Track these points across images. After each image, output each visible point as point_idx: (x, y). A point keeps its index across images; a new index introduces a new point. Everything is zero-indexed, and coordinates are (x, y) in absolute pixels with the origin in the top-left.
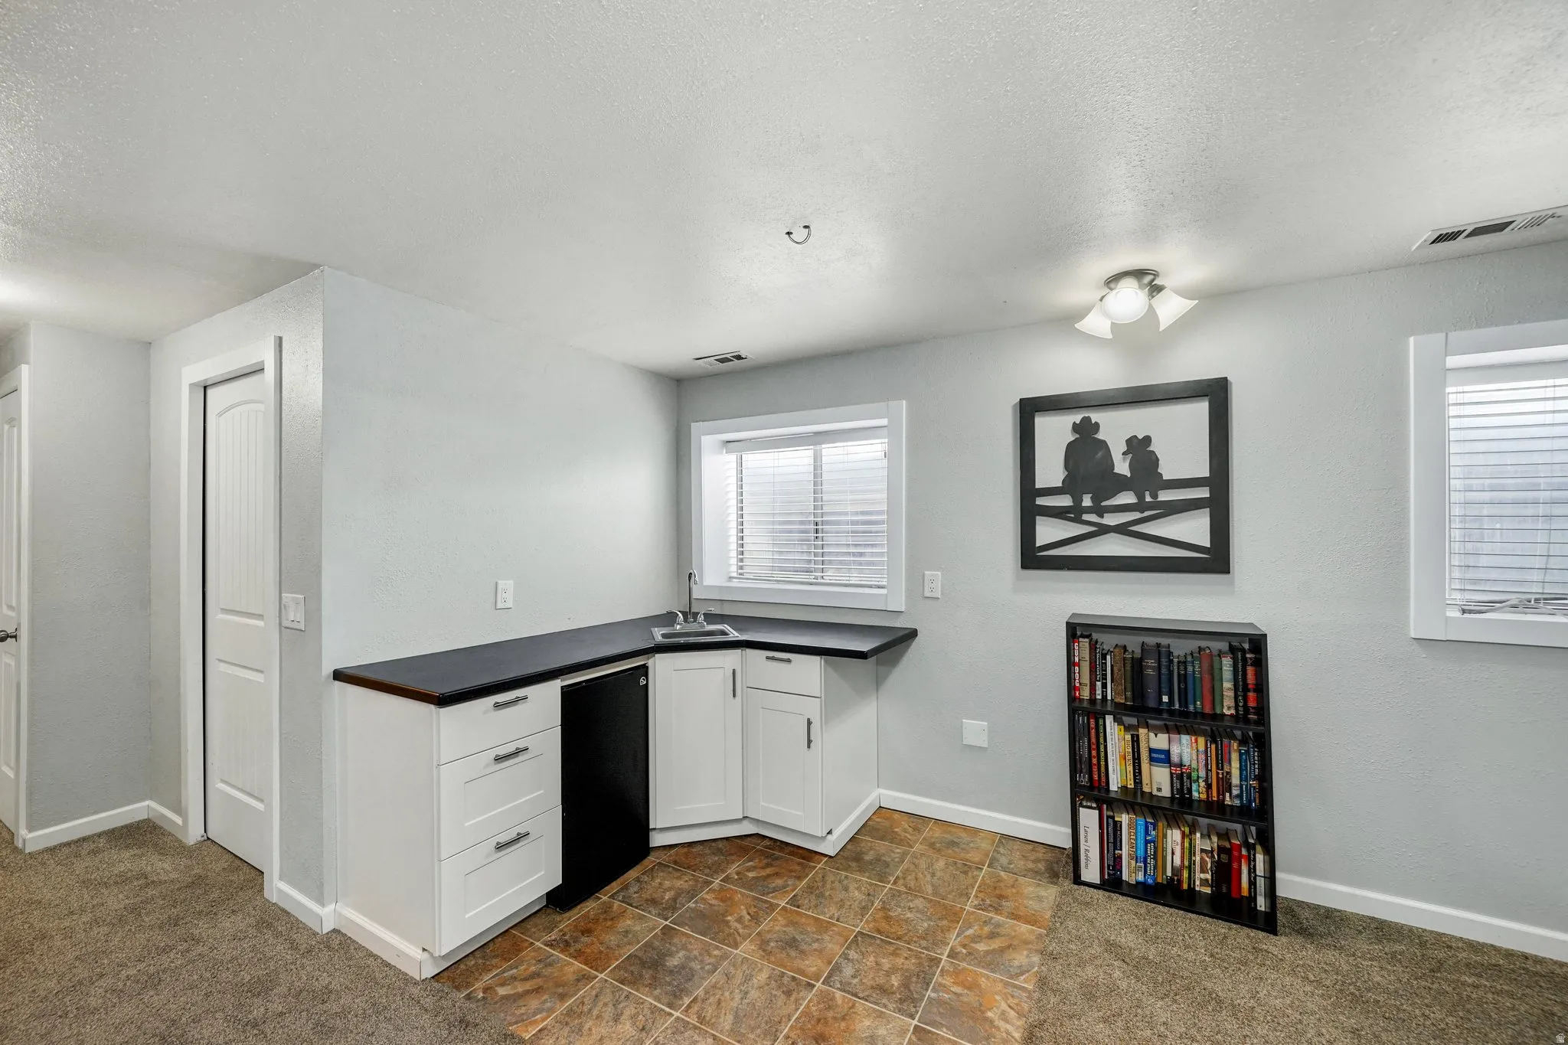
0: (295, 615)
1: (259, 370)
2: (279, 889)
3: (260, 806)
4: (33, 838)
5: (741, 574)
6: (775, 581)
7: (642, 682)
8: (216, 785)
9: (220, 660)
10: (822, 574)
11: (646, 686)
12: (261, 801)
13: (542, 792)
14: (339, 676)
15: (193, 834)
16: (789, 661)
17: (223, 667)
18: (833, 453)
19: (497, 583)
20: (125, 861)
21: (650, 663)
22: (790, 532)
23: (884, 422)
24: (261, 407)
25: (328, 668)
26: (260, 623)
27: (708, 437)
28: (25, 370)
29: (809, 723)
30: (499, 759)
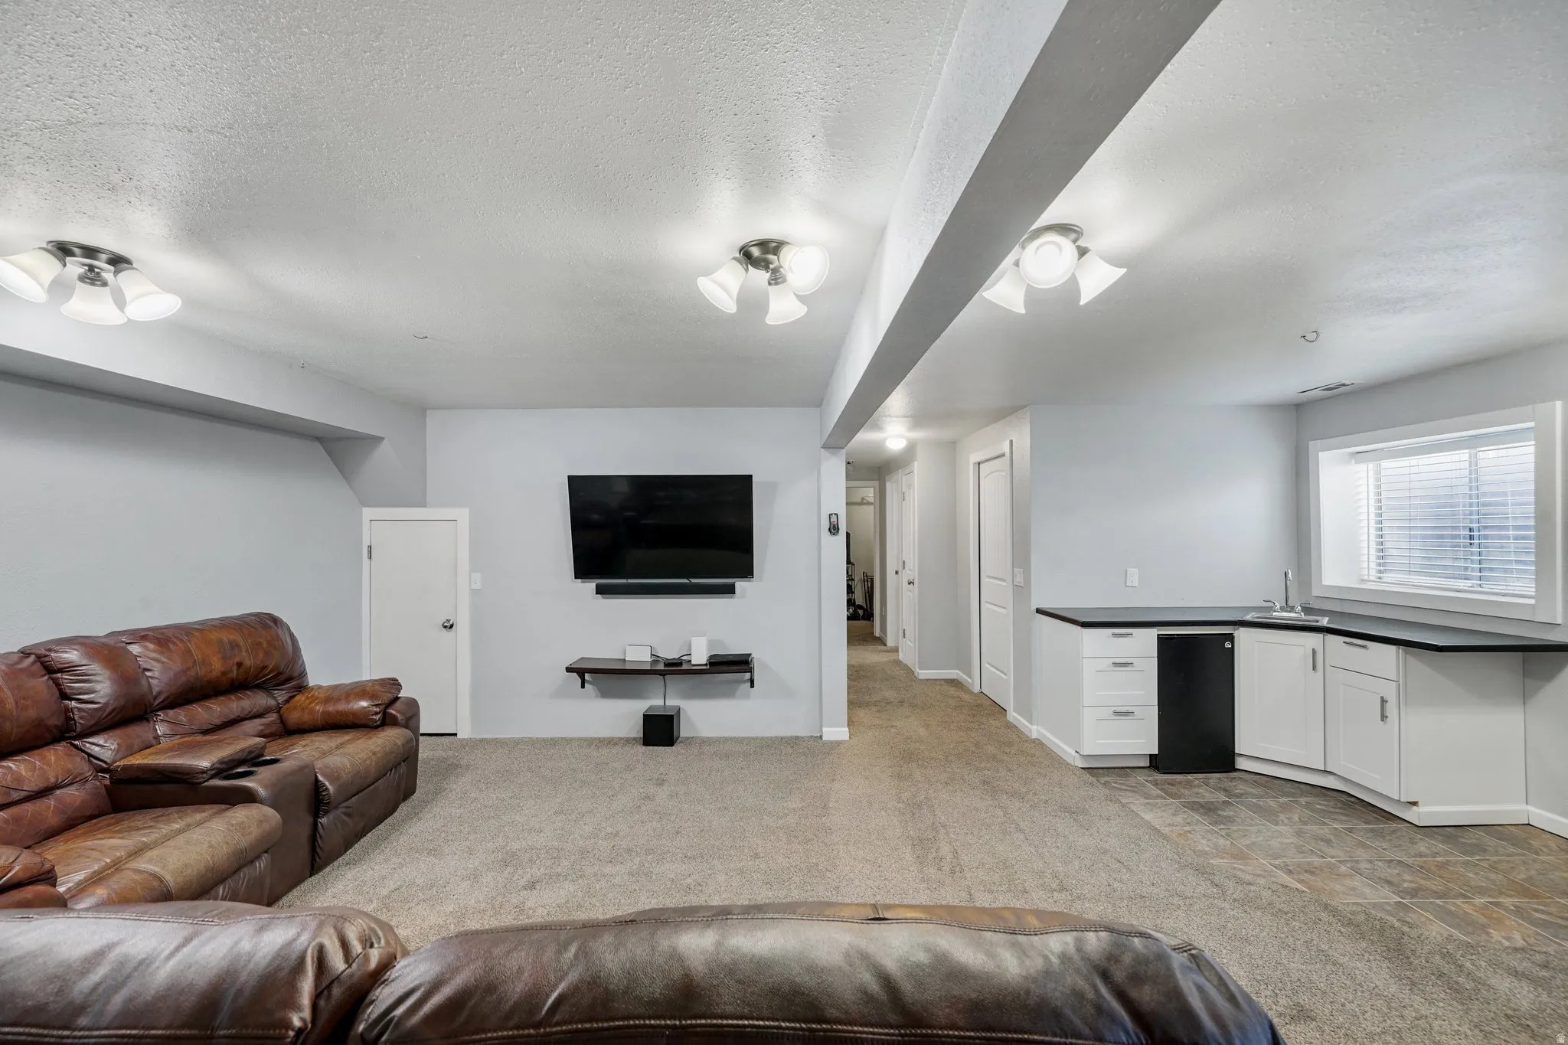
0: (1019, 579)
1: (1003, 455)
2: (1013, 716)
3: (1004, 676)
4: (923, 674)
5: (1380, 578)
6: (1413, 585)
7: (1228, 645)
8: (985, 665)
9: (987, 602)
10: (1480, 582)
11: (1232, 649)
12: (1005, 674)
13: (1143, 693)
14: (1038, 611)
15: (976, 689)
16: (1364, 647)
17: (988, 605)
18: (1488, 455)
19: (1126, 570)
20: (952, 691)
21: (1236, 634)
22: (1441, 537)
23: (1531, 424)
24: (1004, 473)
25: (1034, 608)
26: (1005, 584)
27: (1327, 453)
28: (916, 463)
29: (1383, 701)
30: (1115, 664)
